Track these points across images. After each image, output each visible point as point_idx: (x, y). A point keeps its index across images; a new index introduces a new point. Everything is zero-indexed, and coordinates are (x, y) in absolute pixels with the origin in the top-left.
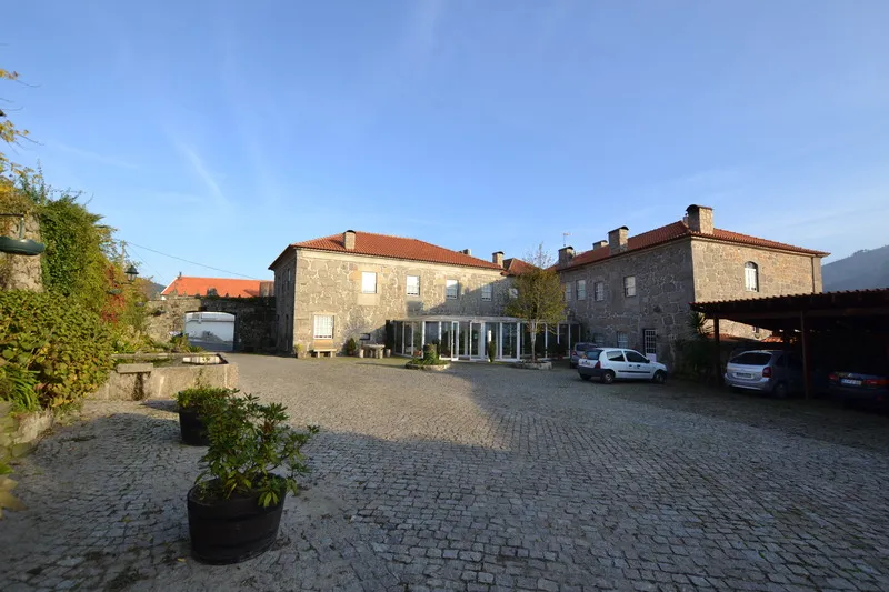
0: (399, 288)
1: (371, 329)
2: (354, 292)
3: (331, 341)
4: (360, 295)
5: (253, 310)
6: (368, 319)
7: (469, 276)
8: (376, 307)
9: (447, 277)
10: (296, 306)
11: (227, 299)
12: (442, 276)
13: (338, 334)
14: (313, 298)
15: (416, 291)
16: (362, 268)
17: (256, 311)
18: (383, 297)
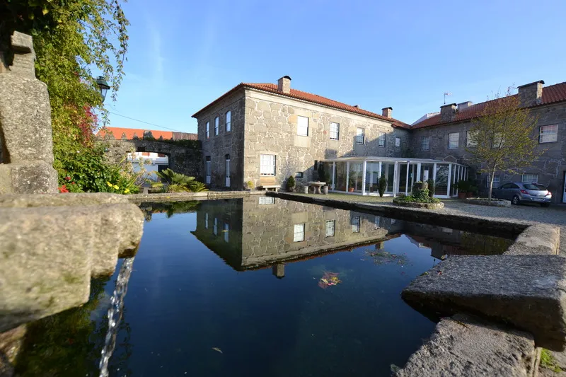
0: (325, 132)
1: (303, 169)
2: (291, 134)
3: (273, 178)
4: (296, 137)
5: (183, 151)
6: (302, 159)
7: (371, 125)
8: (308, 149)
9: (357, 125)
10: (245, 145)
11: (161, 141)
12: (354, 124)
13: (279, 173)
14: (260, 139)
15: (336, 136)
16: (298, 112)
17: (187, 152)
18: (313, 140)
